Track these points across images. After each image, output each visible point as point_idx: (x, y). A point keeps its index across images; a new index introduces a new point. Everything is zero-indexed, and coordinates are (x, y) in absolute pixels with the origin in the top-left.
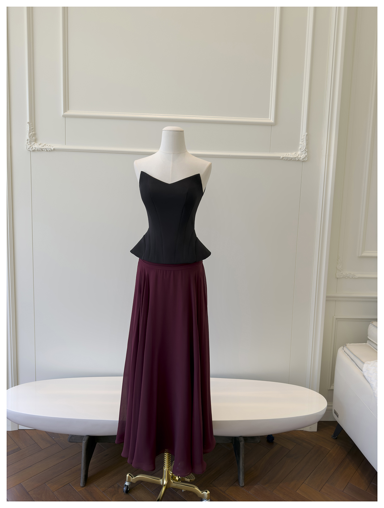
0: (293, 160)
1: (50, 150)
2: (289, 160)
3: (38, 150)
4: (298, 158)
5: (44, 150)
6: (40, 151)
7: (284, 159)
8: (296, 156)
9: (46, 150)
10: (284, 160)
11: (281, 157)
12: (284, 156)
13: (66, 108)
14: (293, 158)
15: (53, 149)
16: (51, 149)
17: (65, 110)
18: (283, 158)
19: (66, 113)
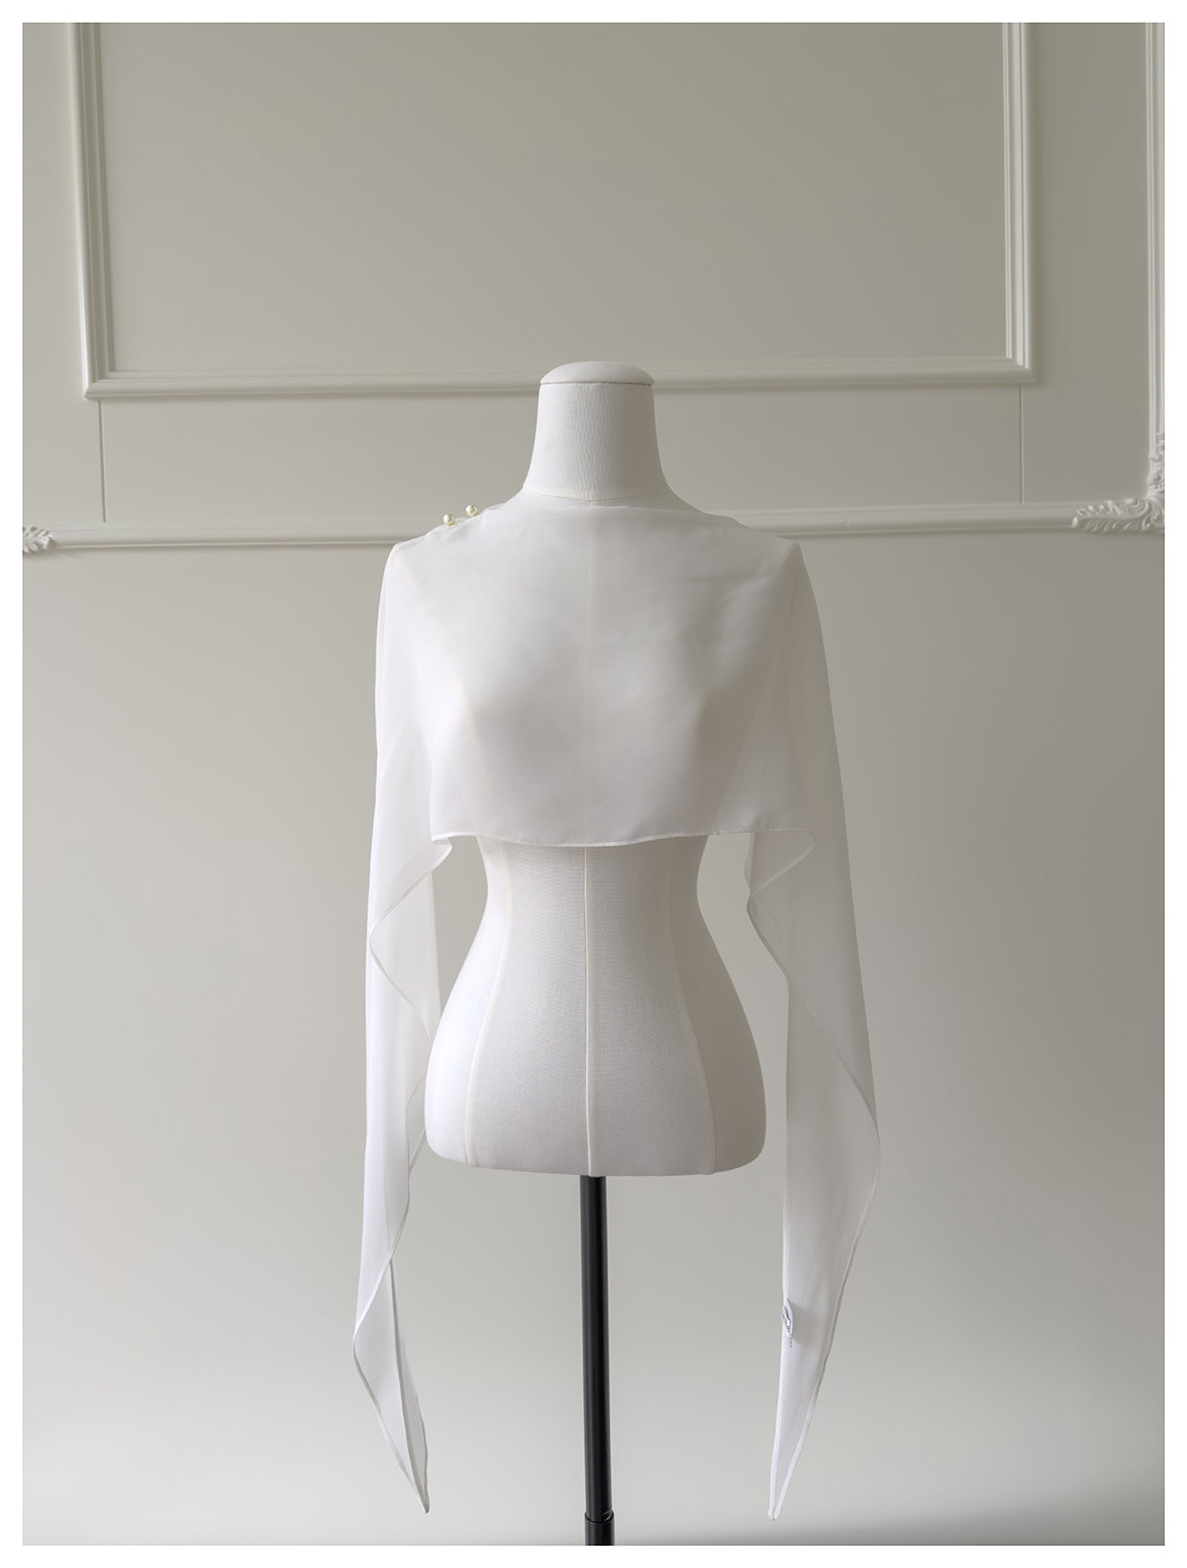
0: (1128, 532)
1: (35, 548)
2: (1108, 533)
4: (1147, 522)
7: (1087, 528)
8: (1142, 513)
10: (1088, 532)
11: (1075, 521)
12: (1089, 515)
13: (103, 362)
14: (1130, 520)
15: (45, 542)
16: (39, 545)
17: (98, 372)
18: (1083, 523)
19: (102, 385)
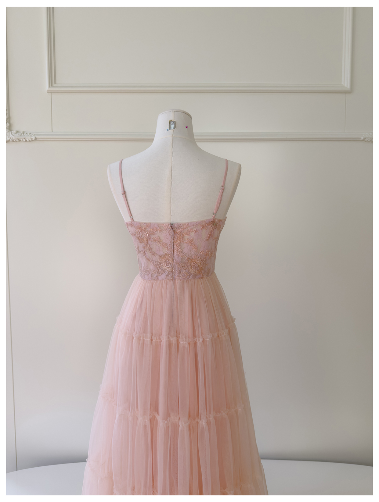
1: (30, 140)
3: (13, 141)
5: (22, 140)
6: (16, 141)
9: (24, 140)
10: (366, 141)
11: (362, 138)
12: (366, 136)
13: (52, 81)
15: (34, 138)
16: (32, 139)
17: (51, 84)
18: (365, 139)
19: (52, 89)
